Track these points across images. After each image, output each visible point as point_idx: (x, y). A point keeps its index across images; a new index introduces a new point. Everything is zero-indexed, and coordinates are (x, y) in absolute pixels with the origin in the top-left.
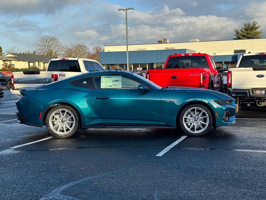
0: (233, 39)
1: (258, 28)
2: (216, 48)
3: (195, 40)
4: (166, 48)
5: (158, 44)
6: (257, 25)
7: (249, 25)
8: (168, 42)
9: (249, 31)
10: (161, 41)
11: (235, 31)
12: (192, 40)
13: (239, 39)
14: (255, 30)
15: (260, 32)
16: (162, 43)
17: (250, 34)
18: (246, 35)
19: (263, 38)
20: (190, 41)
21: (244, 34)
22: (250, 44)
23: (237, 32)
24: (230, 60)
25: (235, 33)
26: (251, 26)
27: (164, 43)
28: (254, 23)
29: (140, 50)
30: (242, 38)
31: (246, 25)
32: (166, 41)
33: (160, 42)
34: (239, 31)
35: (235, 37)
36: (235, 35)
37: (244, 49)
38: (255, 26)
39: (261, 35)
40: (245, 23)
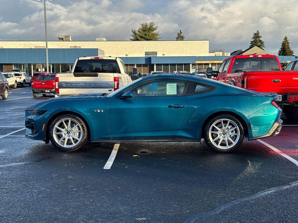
0: (131, 39)
1: (155, 30)
2: (126, 49)
3: (101, 39)
4: (75, 47)
5: (59, 41)
6: (154, 26)
7: (146, 26)
8: (70, 40)
9: (147, 32)
10: (63, 38)
11: (133, 32)
12: (98, 39)
13: (137, 40)
14: (153, 31)
15: (157, 34)
16: (63, 41)
17: (148, 35)
18: (144, 36)
19: (161, 40)
20: (96, 39)
21: (141, 35)
22: (161, 46)
23: (134, 33)
24: (143, 62)
25: (132, 34)
26: (149, 27)
27: (67, 41)
28: (151, 24)
29: (39, 48)
30: (140, 39)
31: (143, 25)
32: (69, 39)
33: (61, 39)
34: (137, 32)
35: (132, 38)
36: (133, 36)
37: (155, 51)
38: (152, 27)
39: (158, 36)
40: (143, 23)
